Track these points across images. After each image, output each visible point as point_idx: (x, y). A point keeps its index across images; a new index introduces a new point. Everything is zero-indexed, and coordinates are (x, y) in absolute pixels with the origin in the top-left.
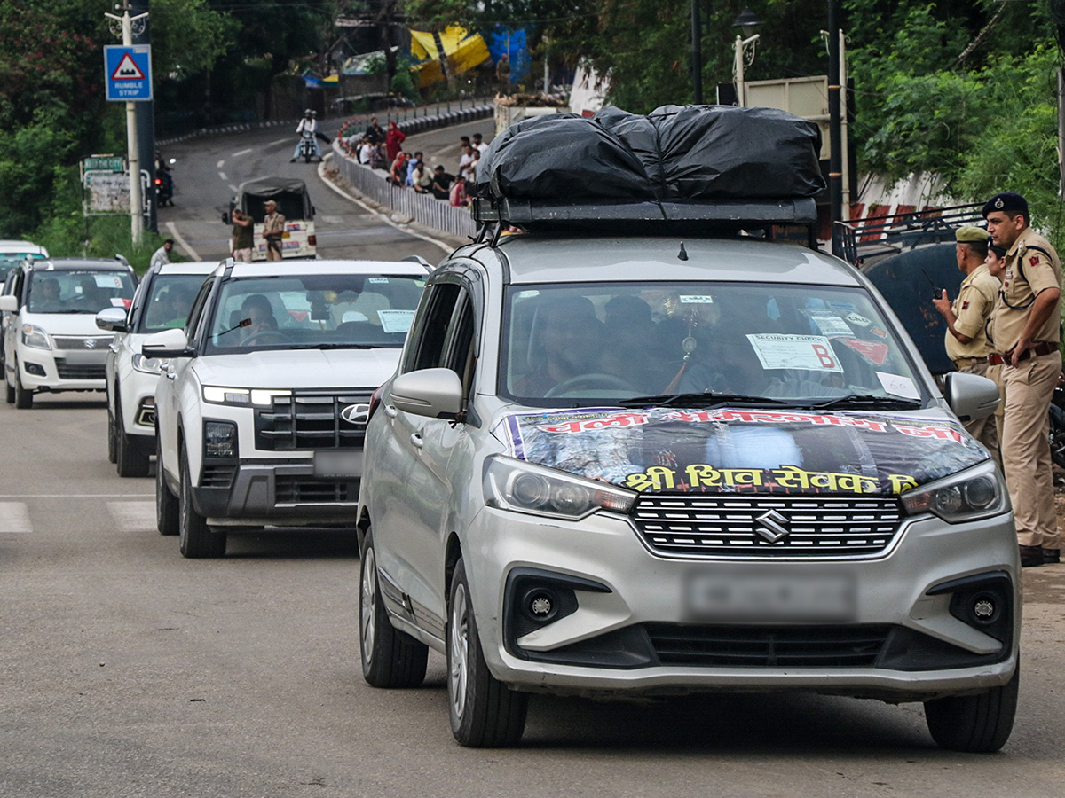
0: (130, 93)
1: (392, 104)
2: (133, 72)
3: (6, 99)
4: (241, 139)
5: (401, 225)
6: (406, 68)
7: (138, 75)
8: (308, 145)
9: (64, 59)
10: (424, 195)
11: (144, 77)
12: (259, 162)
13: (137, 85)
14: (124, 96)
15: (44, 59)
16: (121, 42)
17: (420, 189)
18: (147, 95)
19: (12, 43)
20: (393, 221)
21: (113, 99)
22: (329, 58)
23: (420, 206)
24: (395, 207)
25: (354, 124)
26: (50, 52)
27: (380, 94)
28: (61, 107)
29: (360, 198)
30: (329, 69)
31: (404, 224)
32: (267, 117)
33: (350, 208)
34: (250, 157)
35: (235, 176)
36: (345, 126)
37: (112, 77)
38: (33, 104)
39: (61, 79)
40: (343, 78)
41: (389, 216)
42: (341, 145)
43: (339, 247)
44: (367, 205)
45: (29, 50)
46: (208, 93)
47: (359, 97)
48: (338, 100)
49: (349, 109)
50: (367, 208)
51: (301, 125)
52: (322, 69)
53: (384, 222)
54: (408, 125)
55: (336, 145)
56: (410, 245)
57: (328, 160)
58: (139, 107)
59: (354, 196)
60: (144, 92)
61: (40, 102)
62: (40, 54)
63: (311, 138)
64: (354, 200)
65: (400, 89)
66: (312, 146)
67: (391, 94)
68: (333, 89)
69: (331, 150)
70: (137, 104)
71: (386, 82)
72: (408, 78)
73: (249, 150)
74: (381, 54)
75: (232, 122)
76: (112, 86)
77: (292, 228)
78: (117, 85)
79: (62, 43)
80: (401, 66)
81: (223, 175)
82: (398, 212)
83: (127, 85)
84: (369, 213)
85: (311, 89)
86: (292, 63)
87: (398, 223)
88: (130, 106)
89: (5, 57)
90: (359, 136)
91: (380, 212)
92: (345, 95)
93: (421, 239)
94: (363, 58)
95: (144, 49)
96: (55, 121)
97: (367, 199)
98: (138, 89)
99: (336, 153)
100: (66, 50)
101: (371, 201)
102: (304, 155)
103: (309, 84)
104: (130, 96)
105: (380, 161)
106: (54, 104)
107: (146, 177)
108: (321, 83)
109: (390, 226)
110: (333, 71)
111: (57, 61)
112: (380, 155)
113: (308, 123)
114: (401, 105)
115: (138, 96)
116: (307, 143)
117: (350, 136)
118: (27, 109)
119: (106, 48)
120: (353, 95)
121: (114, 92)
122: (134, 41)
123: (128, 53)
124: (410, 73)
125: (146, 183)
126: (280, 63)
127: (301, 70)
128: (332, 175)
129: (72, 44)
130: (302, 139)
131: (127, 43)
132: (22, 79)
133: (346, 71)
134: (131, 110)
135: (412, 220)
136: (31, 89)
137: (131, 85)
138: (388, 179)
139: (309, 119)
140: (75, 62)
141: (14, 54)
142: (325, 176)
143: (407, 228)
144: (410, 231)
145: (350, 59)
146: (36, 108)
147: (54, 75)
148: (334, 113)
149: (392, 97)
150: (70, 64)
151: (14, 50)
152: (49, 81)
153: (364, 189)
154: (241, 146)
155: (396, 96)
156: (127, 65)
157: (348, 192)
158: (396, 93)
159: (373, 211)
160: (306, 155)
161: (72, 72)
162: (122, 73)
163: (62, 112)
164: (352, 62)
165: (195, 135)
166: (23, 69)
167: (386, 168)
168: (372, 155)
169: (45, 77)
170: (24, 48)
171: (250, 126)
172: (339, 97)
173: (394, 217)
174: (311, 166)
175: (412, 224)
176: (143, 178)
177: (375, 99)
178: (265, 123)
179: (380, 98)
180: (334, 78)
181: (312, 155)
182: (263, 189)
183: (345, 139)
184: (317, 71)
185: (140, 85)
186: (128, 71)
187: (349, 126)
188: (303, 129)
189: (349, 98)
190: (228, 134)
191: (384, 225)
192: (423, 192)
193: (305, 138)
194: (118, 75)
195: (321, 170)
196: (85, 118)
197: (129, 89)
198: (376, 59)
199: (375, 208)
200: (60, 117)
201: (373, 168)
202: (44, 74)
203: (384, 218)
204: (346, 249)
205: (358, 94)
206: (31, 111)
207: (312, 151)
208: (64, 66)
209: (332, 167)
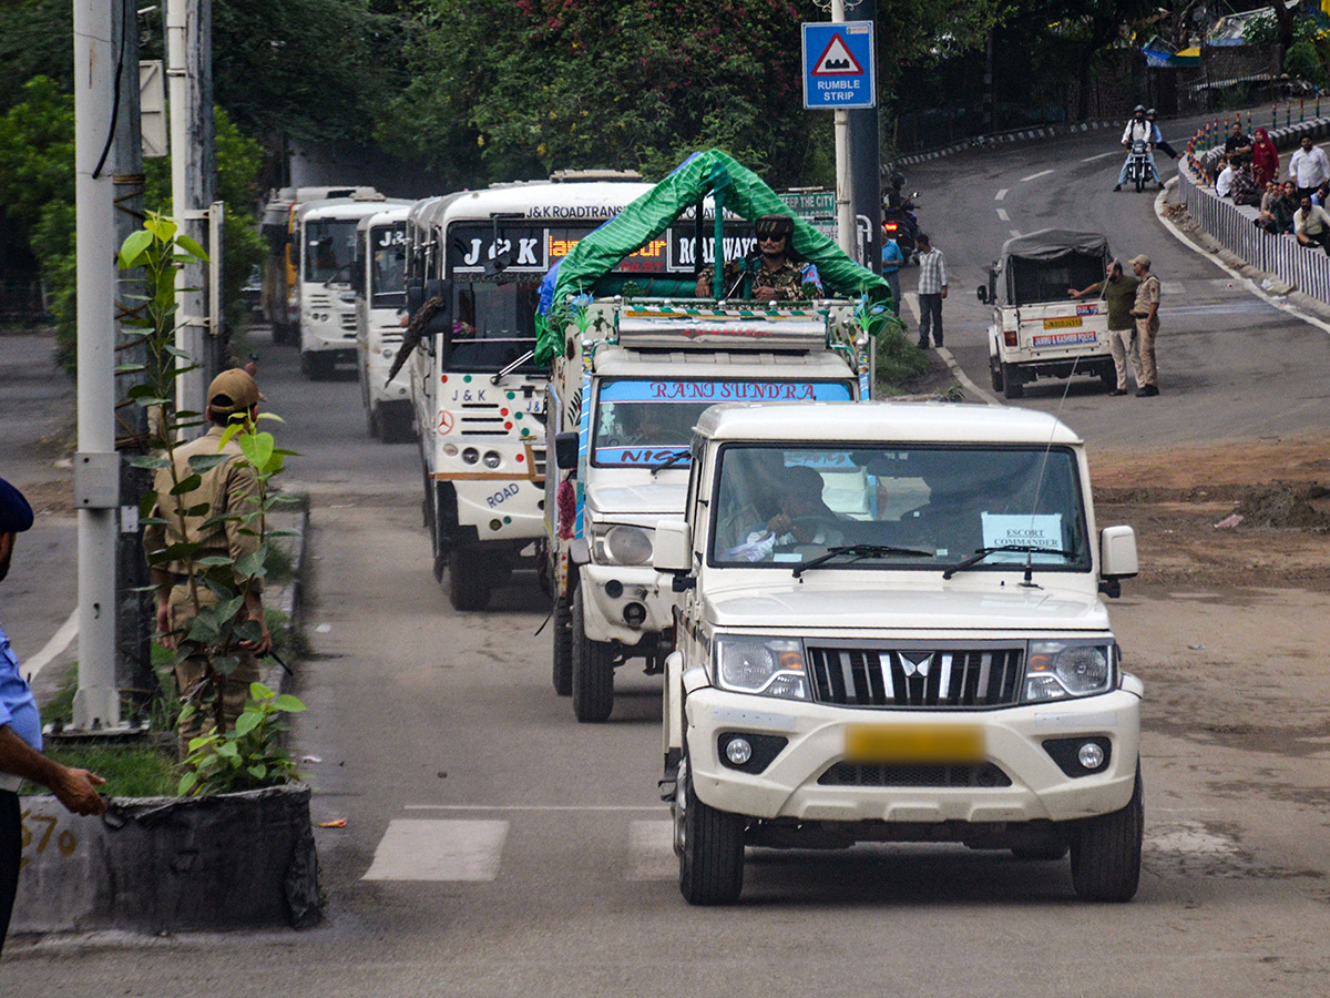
0: (840, 96)
1: (1286, 92)
2: (846, 64)
3: (662, 100)
4: (1038, 151)
5: (1276, 298)
6: (1310, 33)
7: (853, 68)
8: (1139, 164)
9: (753, 36)
10: (1312, 250)
11: (862, 72)
12: (1062, 192)
13: (852, 84)
14: (831, 102)
15: (721, 36)
16: (828, 17)
17: (1306, 240)
18: (867, 99)
19: (673, 11)
20: (1262, 289)
21: (814, 106)
22: (1189, 16)
23: (1305, 268)
24: (1268, 266)
25: (1216, 129)
26: (732, 25)
27: (1266, 77)
28: (746, 111)
29: (1215, 252)
30: (1188, 36)
31: (1280, 295)
32: (1082, 118)
33: (1198, 268)
34: (1049, 181)
35: (1021, 215)
36: (1200, 133)
37: (813, 72)
38: (701, 106)
39: (747, 68)
40: (1207, 51)
41: (1258, 280)
42: (1191, 165)
43: (1171, 335)
44: (1226, 263)
45: (700, 23)
46: (988, 80)
47: (1234, 81)
48: (1199, 87)
49: (1216, 100)
50: (1225, 268)
51: (1128, 130)
52: (1177, 36)
53: (1249, 291)
54: (1306, 128)
55: (1183, 164)
56: (1283, 332)
57: (1172, 188)
58: (855, 118)
59: (1207, 248)
60: (861, 95)
61: (713, 103)
62: (716, 28)
63: (1144, 152)
64: (1208, 255)
65: (1300, 67)
66: (1147, 165)
67: (1285, 75)
68: (1191, 69)
69: (1176, 172)
70: (851, 112)
71: (1276, 56)
72: (1312, 49)
73: (1048, 172)
74: (1269, 13)
75: (1028, 123)
76: (812, 85)
77: (1085, 311)
78: (821, 85)
79: (750, 11)
80: (1301, 31)
81: (1002, 214)
82: (1273, 276)
83: (834, 85)
84: (1229, 276)
85: (1156, 69)
86: (1125, 28)
87: (1271, 293)
88: (839, 117)
89: (663, 34)
90: (1220, 149)
91: (1245, 275)
92: (1210, 78)
93: (1303, 322)
94: (1243, 17)
95: (864, 28)
96: (737, 133)
97: (1226, 252)
98: (852, 90)
99: (1182, 177)
100: (756, 22)
101: (1233, 257)
102: (1133, 180)
103: (1152, 61)
104: (841, 102)
105: (1247, 192)
106: (735, 106)
107: (865, 227)
108: (1173, 58)
109: (1259, 299)
110: (1196, 39)
111: (742, 39)
112: (1248, 182)
113: (1138, 128)
114: (1301, 95)
115: (852, 100)
116: (1139, 159)
117: (1209, 148)
118: (693, 115)
119: (805, 25)
120: (1221, 78)
121: (817, 95)
122: (848, 16)
123: (838, 34)
124: (1317, 42)
125: (865, 234)
126: (1106, 29)
127: (1140, 40)
128: (1174, 212)
129: (765, 13)
130: (1130, 155)
131: (837, 18)
132: (687, 67)
133: (1213, 42)
134: (840, 123)
135: (1294, 289)
136: (701, 84)
137: (843, 84)
138: (1257, 222)
139: (1141, 120)
140: (769, 40)
141: (676, 29)
142: (1163, 215)
143: (1286, 301)
144: (1287, 307)
145: (1223, 19)
146: (708, 113)
147: (735, 61)
148: (1193, 108)
149: (1285, 80)
150: (762, 43)
151: (676, 23)
152: (728, 71)
153: (1222, 237)
154: (1035, 164)
155: (1292, 79)
156: (837, 52)
157: (1198, 241)
158: (1292, 74)
159: (1233, 273)
160: (1137, 180)
161: (764, 57)
162: (829, 65)
163: (748, 119)
164: (1226, 24)
165: (965, 146)
166: (689, 52)
167: (1256, 204)
168: (1235, 184)
169: (723, 65)
170: (691, 19)
171: (1054, 129)
172: (1201, 82)
173: (1266, 283)
174: (1144, 196)
175: (1294, 294)
176: (860, 227)
177: (1258, 83)
178: (1078, 126)
179: (1266, 83)
180: (1193, 51)
181: (1146, 179)
182: (1041, 250)
183: (1198, 155)
184: (1169, 39)
185: (856, 83)
186: (837, 61)
187: (1208, 132)
188: (1131, 136)
189: (1214, 84)
190: (1019, 144)
191: (1251, 297)
192: (1312, 246)
193: (1134, 152)
194: (822, 68)
195: (1159, 206)
196: (783, 129)
197: (838, 90)
198: (1261, 21)
199: (1238, 268)
200: (745, 127)
201: (1236, 203)
202: (721, 59)
203: (1250, 284)
204: (1182, 337)
205: (1232, 78)
206: (699, 118)
207: (1147, 172)
208: (752, 48)
209: (1176, 200)
